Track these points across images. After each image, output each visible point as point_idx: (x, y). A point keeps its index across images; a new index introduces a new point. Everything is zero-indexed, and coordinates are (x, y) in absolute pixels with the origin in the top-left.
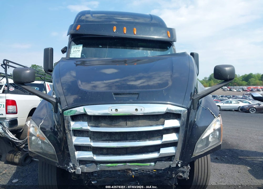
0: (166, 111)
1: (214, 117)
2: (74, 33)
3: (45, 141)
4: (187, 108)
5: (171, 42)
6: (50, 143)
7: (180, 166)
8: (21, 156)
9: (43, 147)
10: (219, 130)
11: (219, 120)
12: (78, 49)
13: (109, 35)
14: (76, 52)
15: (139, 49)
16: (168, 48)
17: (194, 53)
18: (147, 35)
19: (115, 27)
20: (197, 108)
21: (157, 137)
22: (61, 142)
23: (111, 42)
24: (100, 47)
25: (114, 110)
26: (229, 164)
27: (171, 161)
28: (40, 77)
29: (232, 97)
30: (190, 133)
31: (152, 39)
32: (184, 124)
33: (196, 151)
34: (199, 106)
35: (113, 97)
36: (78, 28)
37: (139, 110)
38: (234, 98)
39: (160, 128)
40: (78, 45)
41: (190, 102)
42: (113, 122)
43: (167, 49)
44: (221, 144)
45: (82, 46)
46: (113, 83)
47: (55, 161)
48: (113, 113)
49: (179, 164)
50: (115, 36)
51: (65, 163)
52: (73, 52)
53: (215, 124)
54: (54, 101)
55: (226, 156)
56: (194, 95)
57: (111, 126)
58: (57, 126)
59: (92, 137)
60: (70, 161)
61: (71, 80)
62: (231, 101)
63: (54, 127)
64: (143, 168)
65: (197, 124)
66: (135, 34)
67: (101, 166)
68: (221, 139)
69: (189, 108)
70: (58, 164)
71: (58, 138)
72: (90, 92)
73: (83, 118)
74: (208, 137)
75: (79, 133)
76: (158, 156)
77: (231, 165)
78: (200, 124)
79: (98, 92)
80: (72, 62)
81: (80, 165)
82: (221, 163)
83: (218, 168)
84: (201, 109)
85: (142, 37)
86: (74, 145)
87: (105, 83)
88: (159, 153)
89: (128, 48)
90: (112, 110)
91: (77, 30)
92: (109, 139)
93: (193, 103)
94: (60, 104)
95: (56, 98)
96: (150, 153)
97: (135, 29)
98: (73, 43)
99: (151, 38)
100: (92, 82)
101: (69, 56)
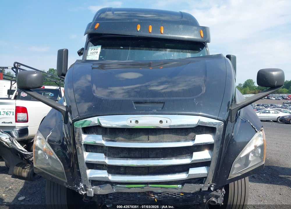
0: (197, 124)
1: (256, 131)
2: (92, 32)
3: (53, 156)
4: (224, 120)
5: (204, 43)
6: (58, 159)
7: (212, 190)
8: (30, 169)
9: (50, 163)
10: (262, 147)
11: (262, 135)
12: (96, 51)
13: (132, 35)
14: (94, 54)
15: (166, 51)
16: (201, 49)
17: (231, 56)
18: (176, 35)
19: (139, 26)
20: (235, 120)
21: (186, 155)
22: (70, 157)
23: (134, 42)
24: (122, 49)
25: (133, 122)
26: (268, 183)
27: (202, 183)
28: (55, 82)
29: (269, 105)
30: (226, 150)
31: (181, 39)
32: (219, 140)
33: (232, 172)
34: (237, 118)
35: (133, 106)
36: (97, 26)
37: (164, 122)
38: (272, 107)
39: (190, 144)
40: (96, 46)
41: (227, 113)
42: (133, 136)
43: (199, 50)
44: (264, 164)
45: (100, 48)
46: (133, 89)
47: (63, 180)
48: (133, 125)
49: (211, 187)
50: (139, 35)
51: (75, 183)
52: (90, 54)
53: (257, 139)
54: (64, 109)
55: (264, 175)
56: (231, 105)
57: (129, 140)
58: (66, 139)
59: (107, 153)
60: (81, 181)
61: (86, 85)
62: (269, 111)
63: (63, 140)
64: (168, 191)
65: (234, 139)
66: (162, 34)
67: (117, 187)
68: (263, 158)
69: (225, 120)
70: (67, 184)
71: (67, 153)
72: (106, 100)
73: (97, 130)
74: (247, 156)
75: (91, 148)
76: (187, 177)
77: (271, 186)
78: (239, 139)
79: (115, 100)
80: (89, 65)
81: (93, 185)
82: (259, 182)
83: (255, 189)
84: (240, 122)
85: (170, 37)
86: (86, 163)
87: (123, 89)
88: (188, 174)
89: (153, 49)
90: (131, 121)
91: (96, 29)
92: (127, 155)
93: (230, 114)
94: (71, 113)
95: (66, 107)
96: (177, 174)
97: (162, 28)
98: (91, 44)
99: (181, 37)
100: (109, 88)
101: (86, 58)
